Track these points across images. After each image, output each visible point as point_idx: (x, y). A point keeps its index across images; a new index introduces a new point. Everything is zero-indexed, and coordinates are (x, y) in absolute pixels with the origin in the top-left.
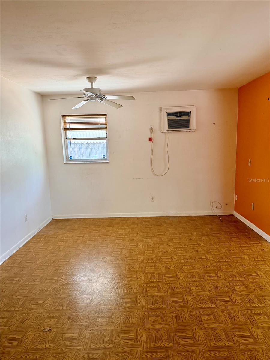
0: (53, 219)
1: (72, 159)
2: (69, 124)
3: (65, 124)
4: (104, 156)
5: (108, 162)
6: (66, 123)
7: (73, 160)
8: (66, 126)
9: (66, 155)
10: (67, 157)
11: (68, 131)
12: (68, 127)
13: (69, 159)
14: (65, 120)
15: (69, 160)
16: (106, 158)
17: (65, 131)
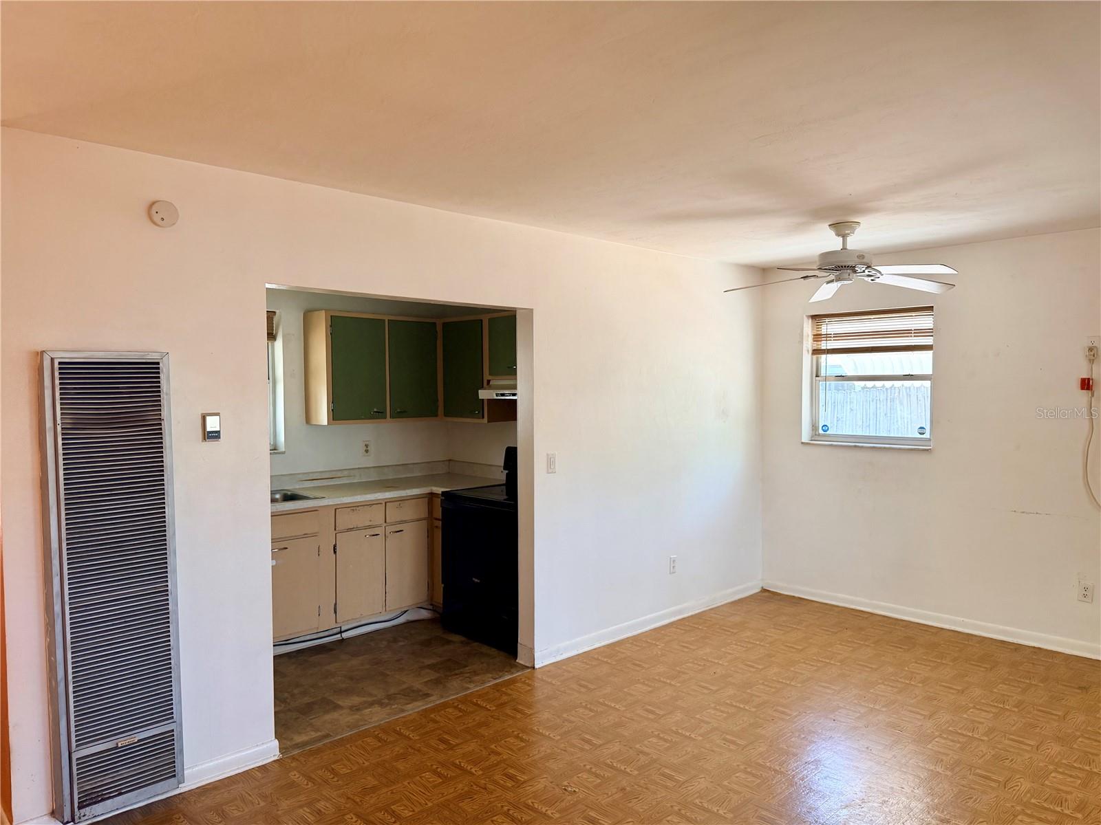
0: (764, 590)
1: (828, 433)
2: (827, 336)
3: (817, 337)
4: (921, 431)
5: (927, 450)
6: (821, 335)
7: (829, 436)
8: (819, 343)
9: (812, 420)
10: (814, 427)
11: (823, 357)
12: (824, 345)
13: (821, 432)
14: (818, 327)
15: (819, 435)
16: (927, 435)
17: (815, 357)
